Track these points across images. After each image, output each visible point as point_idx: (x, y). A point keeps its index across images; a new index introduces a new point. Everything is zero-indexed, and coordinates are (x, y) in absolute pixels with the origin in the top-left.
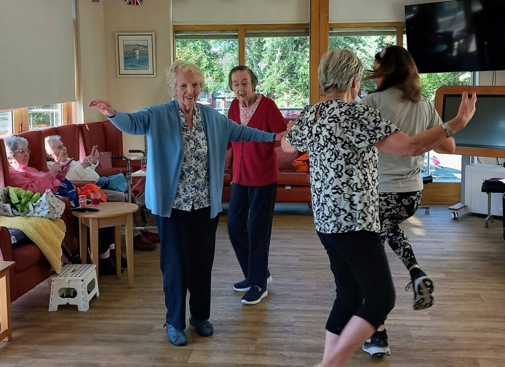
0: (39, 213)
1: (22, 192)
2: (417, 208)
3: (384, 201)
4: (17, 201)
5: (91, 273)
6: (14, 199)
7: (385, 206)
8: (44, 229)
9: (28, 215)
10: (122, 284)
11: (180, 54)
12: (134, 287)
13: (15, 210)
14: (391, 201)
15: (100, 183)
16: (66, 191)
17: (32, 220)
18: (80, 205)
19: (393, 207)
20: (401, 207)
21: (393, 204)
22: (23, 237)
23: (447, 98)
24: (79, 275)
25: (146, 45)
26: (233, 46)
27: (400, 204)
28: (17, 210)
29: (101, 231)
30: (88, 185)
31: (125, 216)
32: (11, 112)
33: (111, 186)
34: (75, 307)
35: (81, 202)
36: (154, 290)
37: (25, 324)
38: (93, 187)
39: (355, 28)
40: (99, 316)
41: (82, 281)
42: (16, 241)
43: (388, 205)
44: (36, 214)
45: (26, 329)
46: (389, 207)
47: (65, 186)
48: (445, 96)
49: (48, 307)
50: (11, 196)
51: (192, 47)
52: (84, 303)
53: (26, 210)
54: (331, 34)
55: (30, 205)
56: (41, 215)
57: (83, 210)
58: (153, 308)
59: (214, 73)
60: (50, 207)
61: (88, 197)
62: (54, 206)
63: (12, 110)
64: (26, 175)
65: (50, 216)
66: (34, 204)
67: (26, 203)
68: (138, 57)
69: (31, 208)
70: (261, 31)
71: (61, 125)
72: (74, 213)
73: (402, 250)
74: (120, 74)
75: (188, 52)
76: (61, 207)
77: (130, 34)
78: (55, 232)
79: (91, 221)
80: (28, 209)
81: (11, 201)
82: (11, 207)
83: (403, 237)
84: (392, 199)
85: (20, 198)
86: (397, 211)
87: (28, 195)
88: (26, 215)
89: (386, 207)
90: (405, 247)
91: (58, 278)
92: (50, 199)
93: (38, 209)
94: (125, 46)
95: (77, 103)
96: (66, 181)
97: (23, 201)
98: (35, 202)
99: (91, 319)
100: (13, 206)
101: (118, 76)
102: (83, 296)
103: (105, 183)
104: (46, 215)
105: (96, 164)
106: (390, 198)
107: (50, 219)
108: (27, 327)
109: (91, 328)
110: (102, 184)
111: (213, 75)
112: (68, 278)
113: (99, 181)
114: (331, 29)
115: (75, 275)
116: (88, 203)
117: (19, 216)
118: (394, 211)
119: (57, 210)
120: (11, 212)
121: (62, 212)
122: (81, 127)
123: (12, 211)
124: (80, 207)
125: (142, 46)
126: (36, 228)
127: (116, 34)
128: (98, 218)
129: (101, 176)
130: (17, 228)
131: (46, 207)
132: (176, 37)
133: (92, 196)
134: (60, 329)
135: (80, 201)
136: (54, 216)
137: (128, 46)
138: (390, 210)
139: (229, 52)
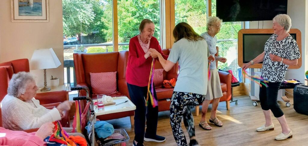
2: (204, 100)
14: (190, 95)
20: (195, 99)
21: (191, 97)
23: (245, 36)
43: (188, 97)
46: (189, 98)
48: (244, 35)
68: (32, 6)
73: (180, 141)
83: (179, 133)
84: (190, 94)
86: (193, 101)
89: (187, 98)
90: (181, 139)
101: (13, 21)
118: (191, 101)
138: (189, 100)
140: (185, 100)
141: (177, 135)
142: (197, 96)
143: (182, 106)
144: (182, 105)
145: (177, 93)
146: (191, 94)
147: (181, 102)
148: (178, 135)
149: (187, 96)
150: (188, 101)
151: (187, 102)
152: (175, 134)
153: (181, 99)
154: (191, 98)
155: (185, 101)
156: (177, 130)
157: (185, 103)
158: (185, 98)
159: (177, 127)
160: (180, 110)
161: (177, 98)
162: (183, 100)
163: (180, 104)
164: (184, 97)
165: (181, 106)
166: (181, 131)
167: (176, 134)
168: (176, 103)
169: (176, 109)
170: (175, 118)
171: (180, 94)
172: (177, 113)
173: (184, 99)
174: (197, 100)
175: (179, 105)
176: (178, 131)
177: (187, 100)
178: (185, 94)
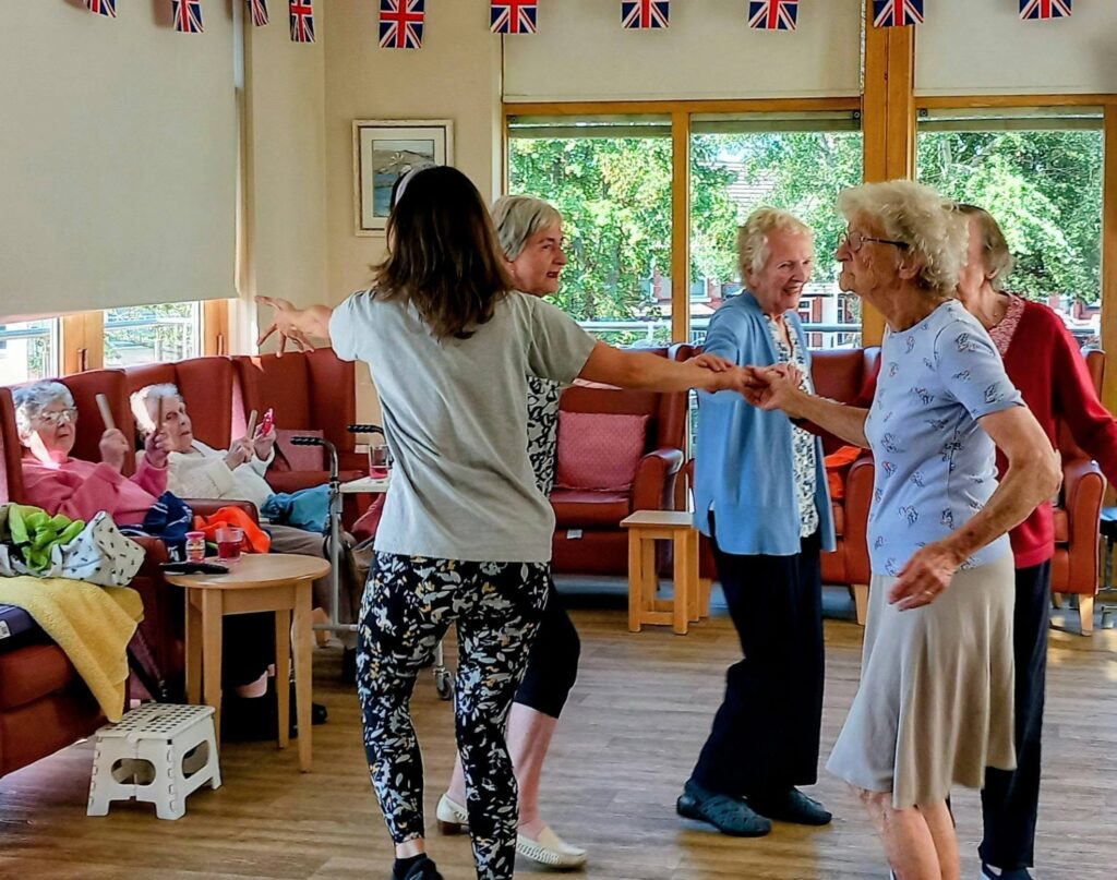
0: (74, 570)
1: (39, 516)
3: (427, 580)
4: (25, 538)
5: (198, 725)
6: (19, 534)
7: (429, 592)
8: (82, 611)
9: (48, 573)
10: (286, 762)
11: (617, 171)
12: (310, 772)
13: (18, 562)
14: (444, 577)
15: (270, 508)
16: (163, 521)
17: (57, 585)
18: (189, 557)
19: (452, 591)
20: (479, 585)
21: (452, 583)
22: (25, 626)
24: (164, 728)
25: (430, 152)
26: (780, 148)
27: (475, 578)
28: (23, 561)
29: (230, 623)
30: (223, 511)
31: (290, 586)
32: (55, 320)
33: (295, 516)
34: (148, 809)
35: (192, 548)
36: (354, 780)
37: (23, 839)
38: (235, 516)
39: (989, 110)
40: (201, 832)
41: (170, 742)
42: (8, 635)
43: (438, 589)
44: (68, 573)
45: (23, 851)
46: (441, 595)
47: (163, 508)
49: (86, 805)
50: (12, 527)
51: (651, 153)
52: (171, 798)
53: (43, 561)
54: (923, 126)
55: (55, 548)
56: (78, 575)
57: (190, 569)
58: (341, 821)
59: (712, 225)
60: (101, 558)
61: (210, 538)
62: (110, 554)
63: (58, 314)
64: (65, 480)
65: (103, 578)
66: (65, 548)
67: (45, 544)
69: (57, 557)
70: (734, 117)
71: (197, 356)
72: (171, 576)
74: (362, 229)
75: (639, 165)
76: (131, 557)
77: (390, 123)
78: (112, 619)
79: (204, 595)
80: (50, 558)
81: (11, 539)
82: (10, 554)
84: (448, 572)
85: (32, 533)
86: (468, 600)
87: (52, 525)
88: (43, 573)
89: (433, 596)
91: (111, 733)
92: (106, 537)
93: (73, 561)
94: (378, 155)
95: (243, 303)
96: (169, 498)
97: (39, 538)
98: (67, 544)
99: (180, 837)
100: (15, 551)
101: (359, 233)
102: (170, 781)
103: (282, 510)
104: (91, 577)
105: (265, 460)
106: (443, 569)
107: (102, 586)
108: (26, 846)
109: (174, 856)
110: (273, 512)
111: (709, 231)
112: (134, 735)
113: (268, 504)
114: (924, 112)
115: (154, 728)
116: (210, 552)
117: (27, 574)
119: (120, 564)
120: (7, 565)
121: (133, 571)
122: (239, 365)
123: (11, 563)
124: (188, 560)
125: (421, 155)
126: (63, 606)
127: (355, 124)
128: (223, 590)
129: (276, 490)
130: (16, 603)
131: (94, 556)
132: (511, 133)
133: (221, 535)
134: (101, 856)
135: (187, 548)
136: (111, 578)
137: (387, 154)
138: (446, 601)
139: (767, 166)
140: (429, 608)
141: (378, 739)
142: (484, 571)
143: (410, 637)
144: (412, 632)
145: (386, 581)
146: (451, 566)
147: (405, 619)
148: (384, 740)
149: (429, 586)
150: (439, 611)
151: (439, 616)
152: (370, 733)
153: (407, 606)
154: (453, 587)
155: (428, 615)
156: (382, 715)
157: (430, 622)
158: (427, 599)
159: (382, 705)
160: (397, 653)
161: (386, 602)
162: (416, 609)
163: (403, 628)
164: (418, 592)
165: (405, 636)
166: (398, 721)
167: (374, 735)
168: (383, 622)
169: (378, 645)
170: (374, 674)
171: (399, 582)
172: (382, 659)
173: (421, 604)
174: (493, 589)
175: (394, 634)
176: (387, 720)
177: (436, 604)
178: (419, 579)
